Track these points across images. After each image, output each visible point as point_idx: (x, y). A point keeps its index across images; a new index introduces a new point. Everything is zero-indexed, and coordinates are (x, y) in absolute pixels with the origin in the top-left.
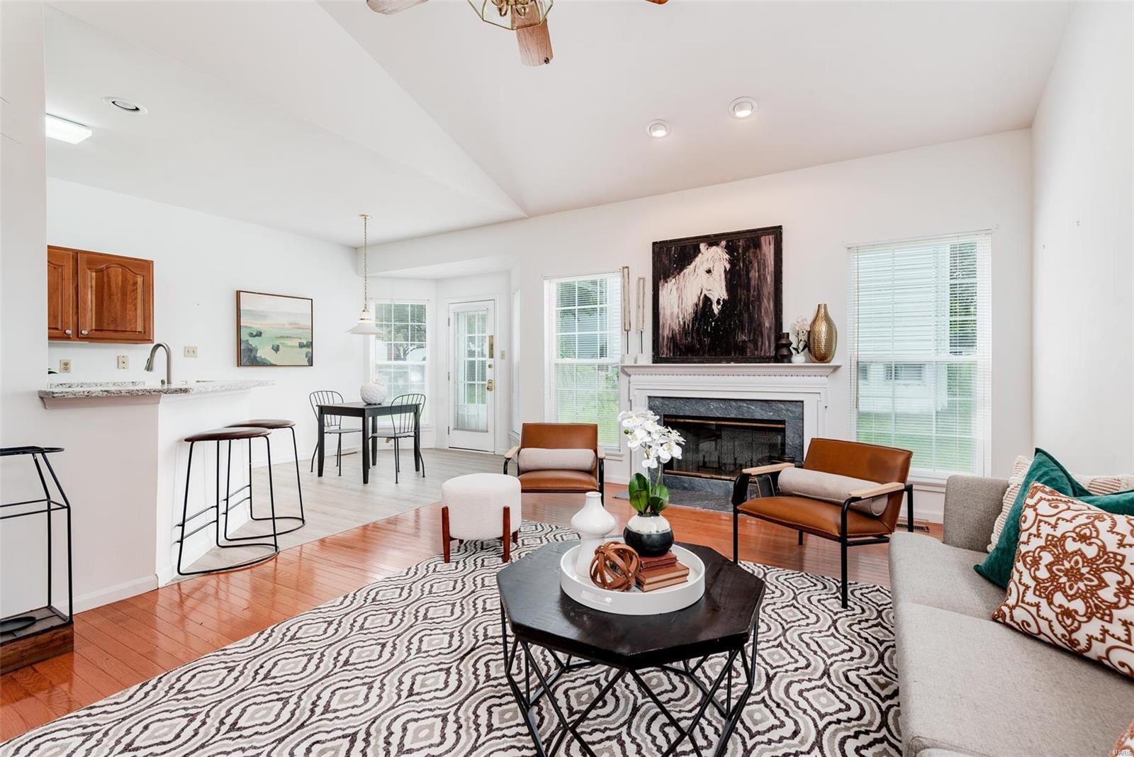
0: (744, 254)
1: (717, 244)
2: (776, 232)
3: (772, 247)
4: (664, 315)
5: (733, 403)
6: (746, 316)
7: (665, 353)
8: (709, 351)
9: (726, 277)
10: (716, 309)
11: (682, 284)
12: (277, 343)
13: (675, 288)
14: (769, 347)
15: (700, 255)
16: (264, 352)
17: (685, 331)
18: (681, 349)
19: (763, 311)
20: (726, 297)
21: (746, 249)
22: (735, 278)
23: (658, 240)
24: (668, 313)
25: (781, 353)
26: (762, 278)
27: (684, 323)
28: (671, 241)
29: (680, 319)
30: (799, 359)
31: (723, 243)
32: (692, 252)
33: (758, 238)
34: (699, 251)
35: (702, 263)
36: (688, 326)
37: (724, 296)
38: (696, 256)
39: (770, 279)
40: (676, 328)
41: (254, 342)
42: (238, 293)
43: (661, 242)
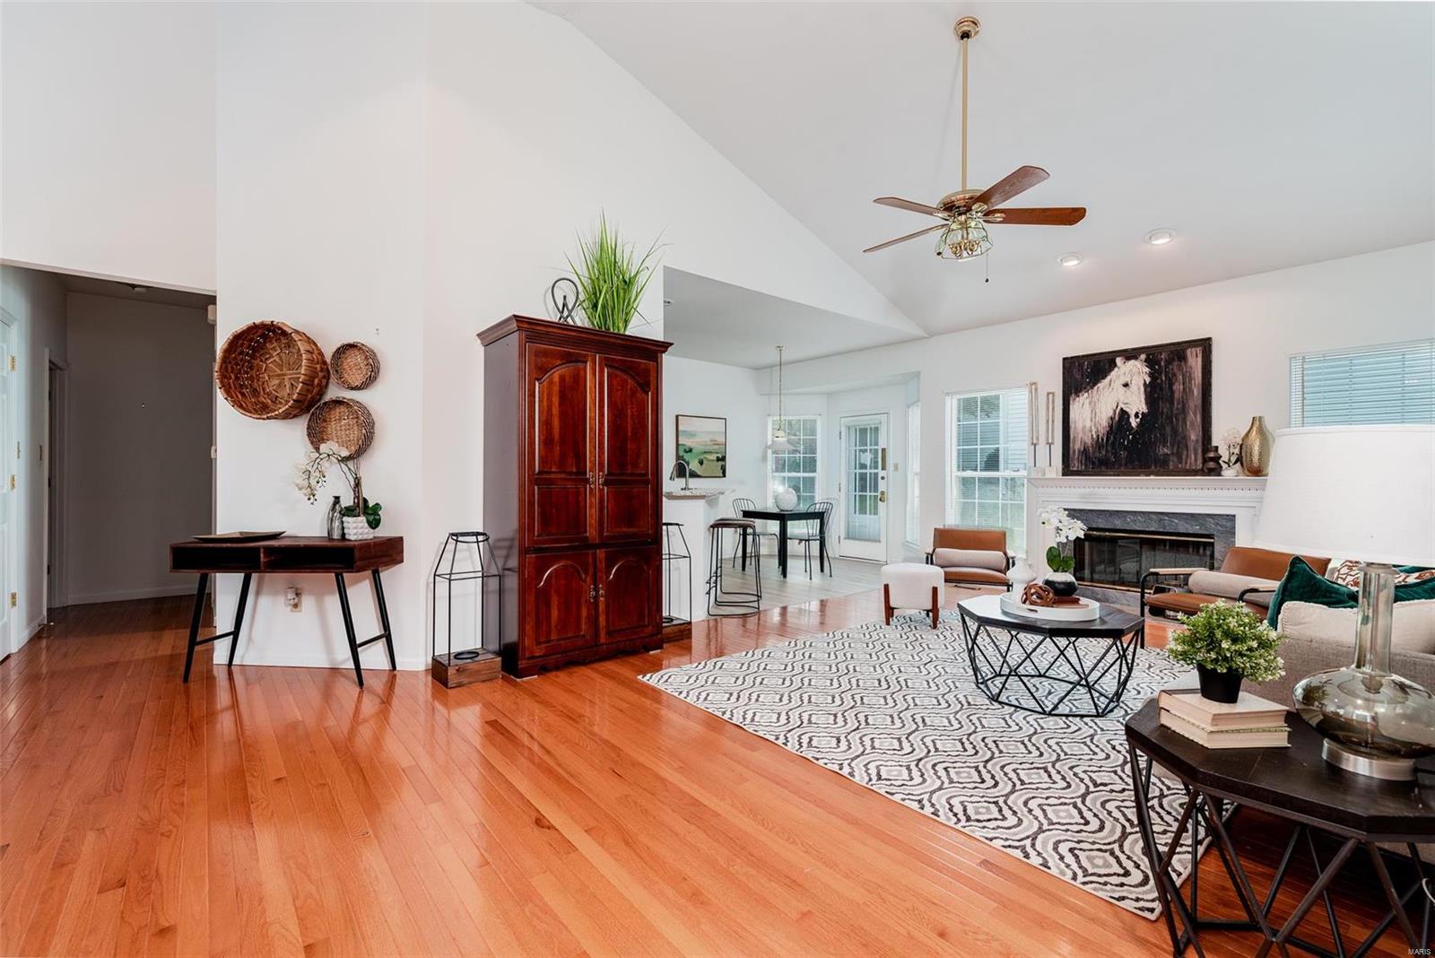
0: (1166, 367)
1: (1136, 358)
2: (1205, 345)
3: (1200, 359)
4: (1075, 428)
5: (1154, 517)
6: (1168, 429)
8: (1126, 464)
9: (1145, 390)
10: (1134, 422)
11: (1095, 399)
12: (702, 457)
13: (1088, 401)
14: (1195, 460)
15: (1116, 369)
16: (694, 465)
17: (1098, 444)
18: (1093, 463)
19: (1188, 423)
20: (1145, 410)
21: (1169, 362)
22: (1156, 392)
23: (1069, 356)
24: (1080, 426)
25: (1211, 466)
26: (1187, 391)
27: (1098, 436)
28: (1083, 356)
29: (1094, 433)
30: (1229, 473)
31: (1143, 357)
32: (1107, 366)
33: (1184, 351)
34: (1115, 365)
35: (1118, 377)
36: (1102, 439)
37: (1143, 408)
38: (1111, 370)
39: (1197, 392)
40: (1089, 442)
41: (687, 457)
42: (677, 417)
43: (1072, 358)
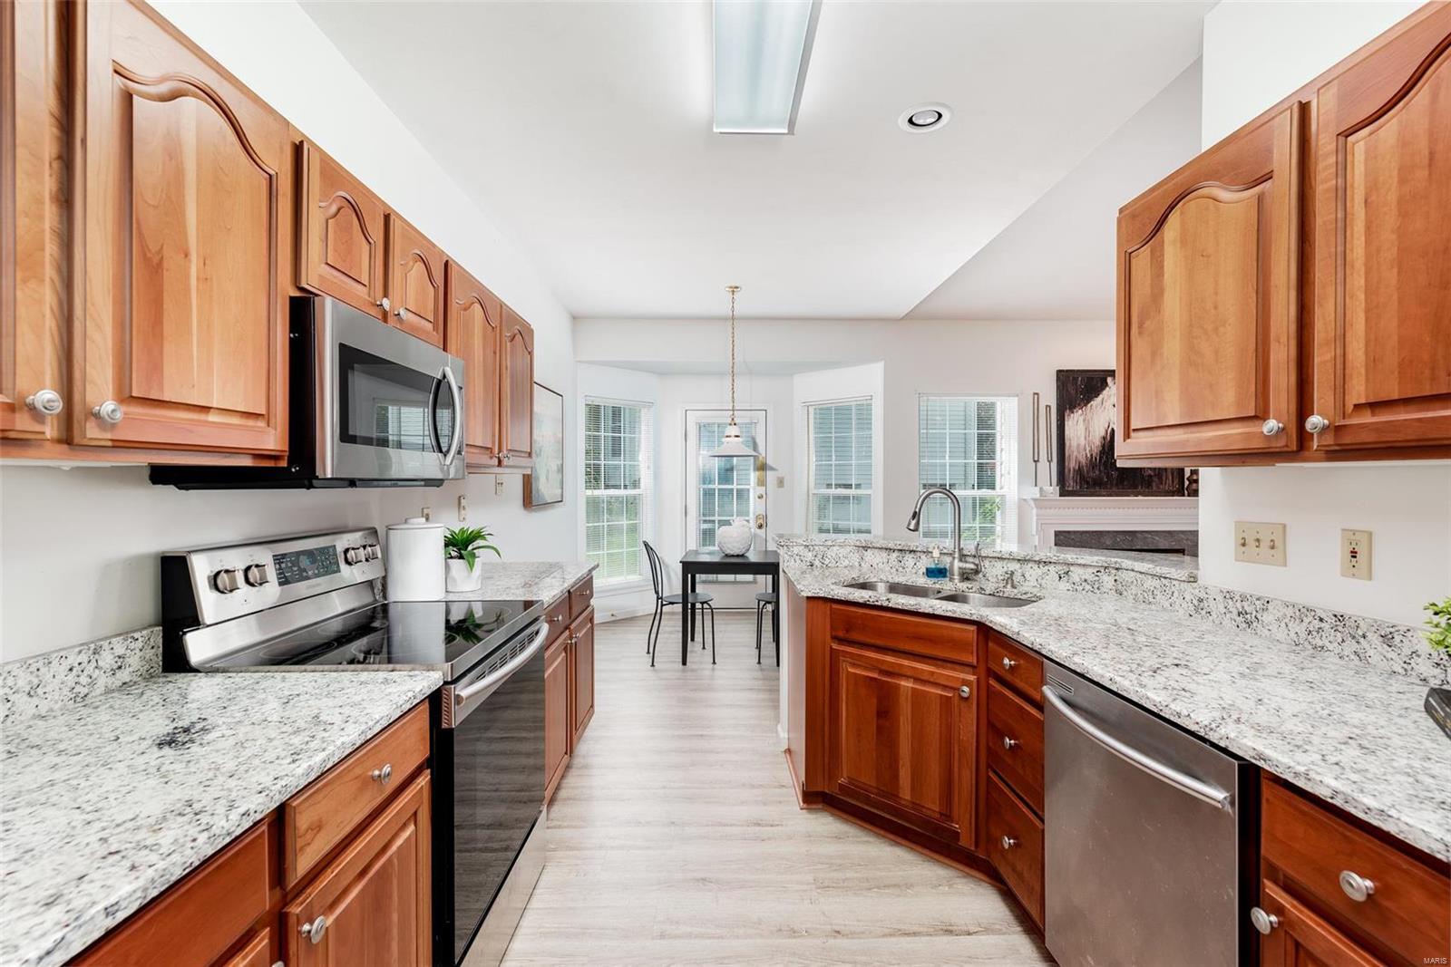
4: (1070, 446)
5: (1139, 535)
7: (1071, 485)
8: (1117, 484)
11: (1088, 417)
13: (1082, 417)
14: (1172, 482)
15: (1108, 388)
17: (1092, 464)
18: (1088, 483)
23: (1063, 369)
24: (1074, 444)
27: (1092, 455)
28: (1078, 371)
29: (1087, 451)
32: (1099, 385)
34: (1107, 385)
35: (1109, 397)
36: (1096, 459)
38: (1103, 388)
40: (1083, 461)
43: (1067, 371)
